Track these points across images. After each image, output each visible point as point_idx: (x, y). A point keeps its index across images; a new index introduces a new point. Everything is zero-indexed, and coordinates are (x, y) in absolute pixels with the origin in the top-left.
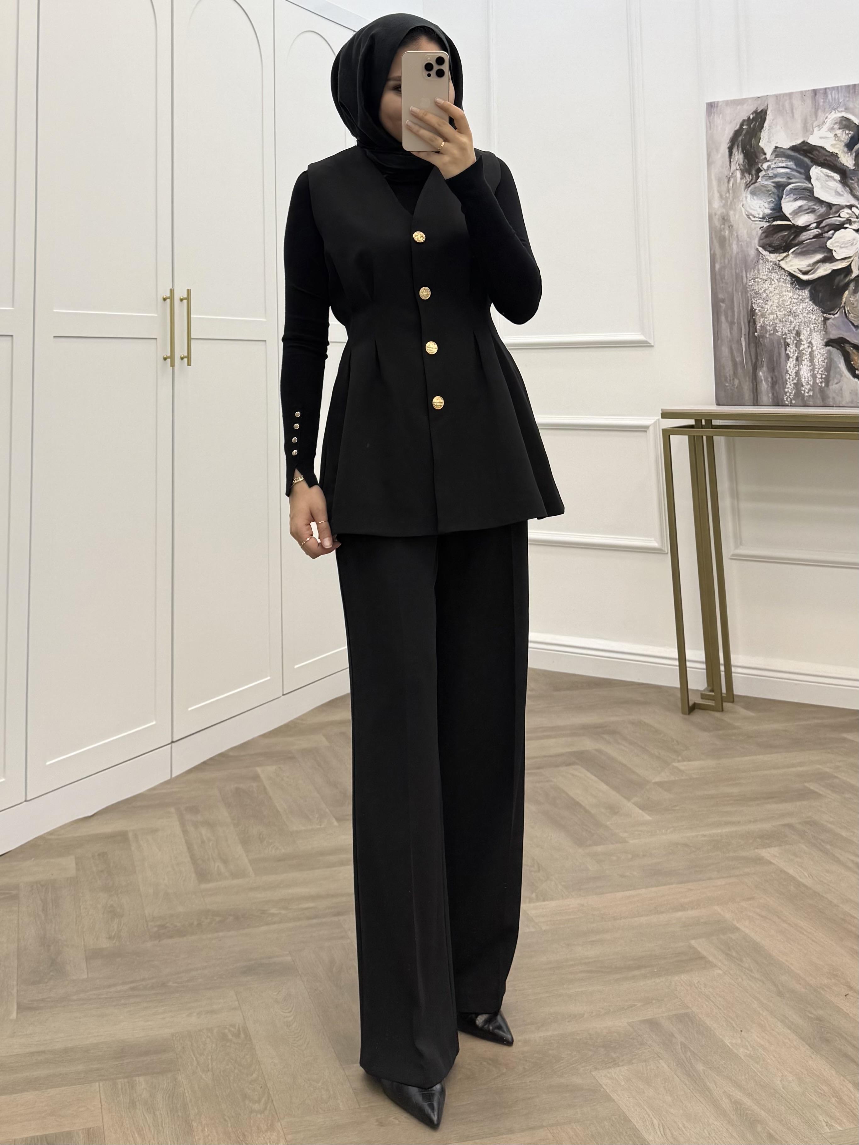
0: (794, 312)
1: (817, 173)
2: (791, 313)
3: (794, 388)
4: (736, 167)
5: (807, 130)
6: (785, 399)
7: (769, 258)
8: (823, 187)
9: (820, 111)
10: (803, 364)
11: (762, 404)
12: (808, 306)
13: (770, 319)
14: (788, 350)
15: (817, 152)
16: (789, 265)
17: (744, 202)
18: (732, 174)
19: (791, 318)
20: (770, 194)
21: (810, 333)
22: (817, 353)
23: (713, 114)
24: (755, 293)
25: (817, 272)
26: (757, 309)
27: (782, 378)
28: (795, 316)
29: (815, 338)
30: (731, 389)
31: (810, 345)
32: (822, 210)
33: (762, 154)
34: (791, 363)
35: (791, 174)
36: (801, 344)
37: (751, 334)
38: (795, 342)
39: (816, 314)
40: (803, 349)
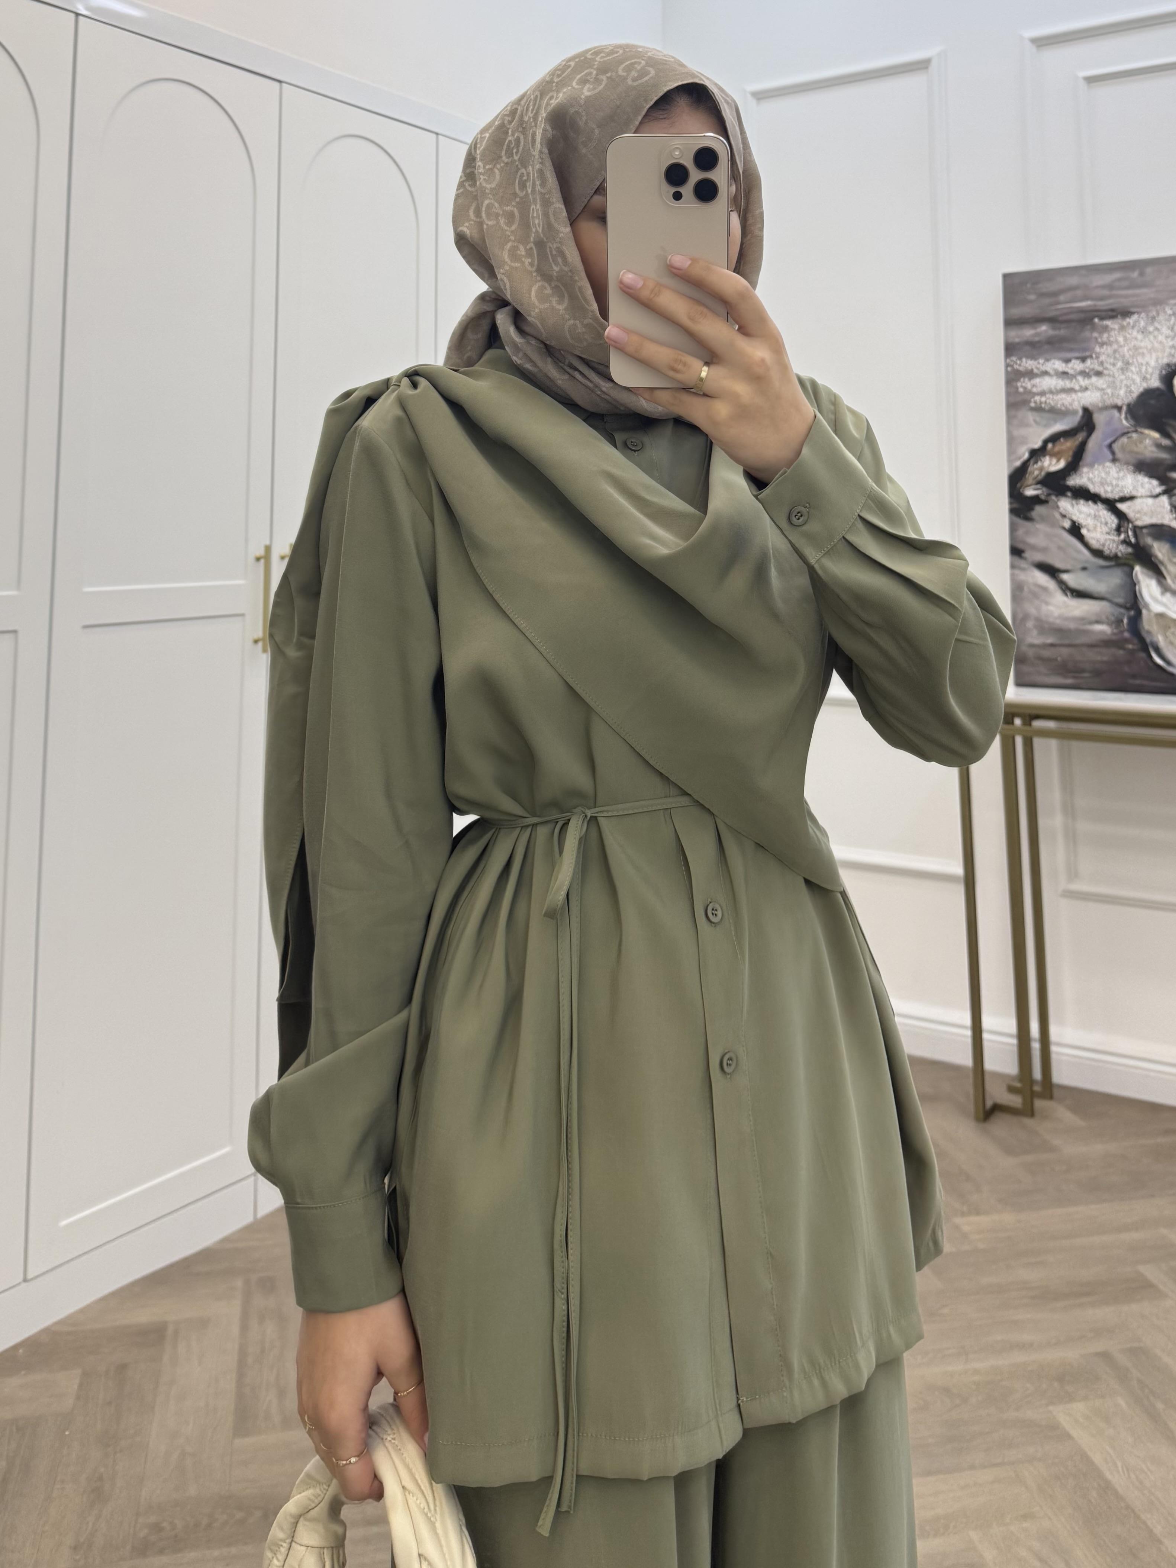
0: (1128, 368)
2: (1126, 364)
12: (1137, 387)
13: (1117, 338)
14: (1076, 361)
19: (1120, 364)
22: (1074, 397)
24: (1154, 316)
26: (1131, 320)
27: (1040, 354)
28: (1123, 370)
29: (1094, 395)
30: (1023, 292)
31: (1084, 389)
37: (1095, 313)
38: (1087, 371)
39: (1126, 395)
40: (1078, 380)
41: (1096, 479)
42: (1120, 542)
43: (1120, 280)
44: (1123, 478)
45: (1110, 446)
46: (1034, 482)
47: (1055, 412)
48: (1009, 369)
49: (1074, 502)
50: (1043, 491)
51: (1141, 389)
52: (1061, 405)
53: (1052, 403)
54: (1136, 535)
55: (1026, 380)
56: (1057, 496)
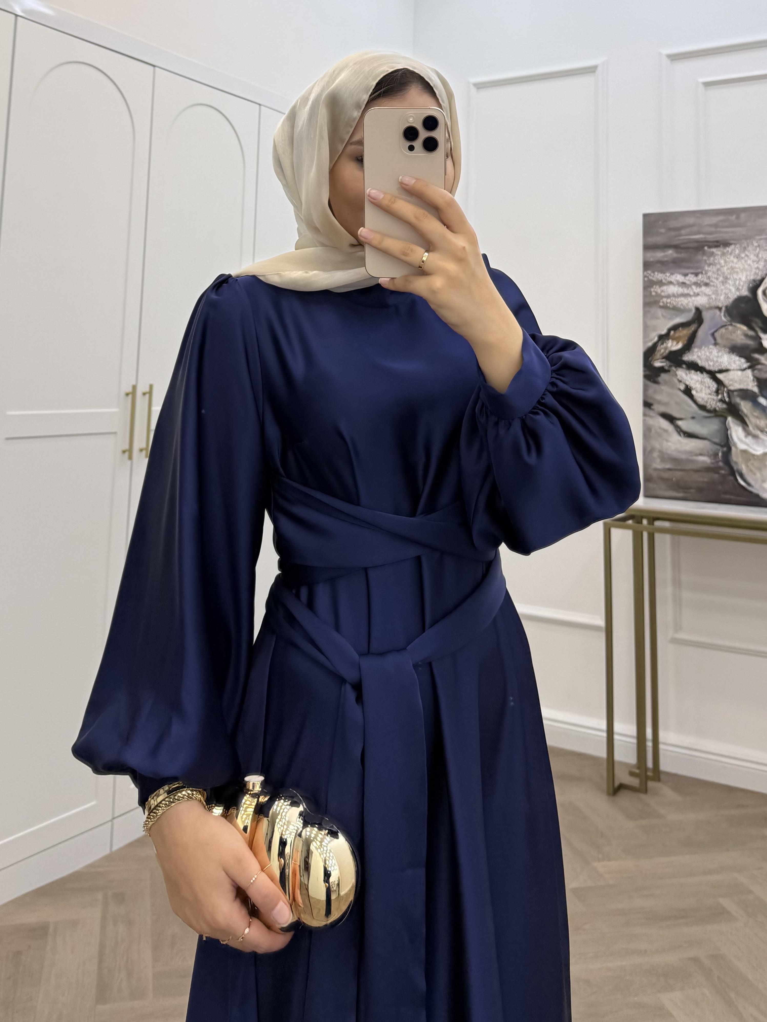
0: (727, 282)
2: (726, 279)
12: (732, 294)
13: (720, 260)
14: (691, 275)
24: (745, 247)
26: (729, 249)
27: (667, 270)
28: (723, 283)
29: (703, 299)
37: (705, 244)
38: (699, 282)
39: (725, 300)
40: (692, 288)
41: (703, 356)
42: (718, 400)
43: (722, 221)
44: (721, 357)
45: (713, 335)
46: (661, 357)
47: (677, 310)
48: (646, 279)
49: (687, 372)
50: (666, 364)
51: (735, 296)
52: (680, 305)
53: (674, 303)
54: (729, 396)
55: (657, 287)
56: (676, 367)
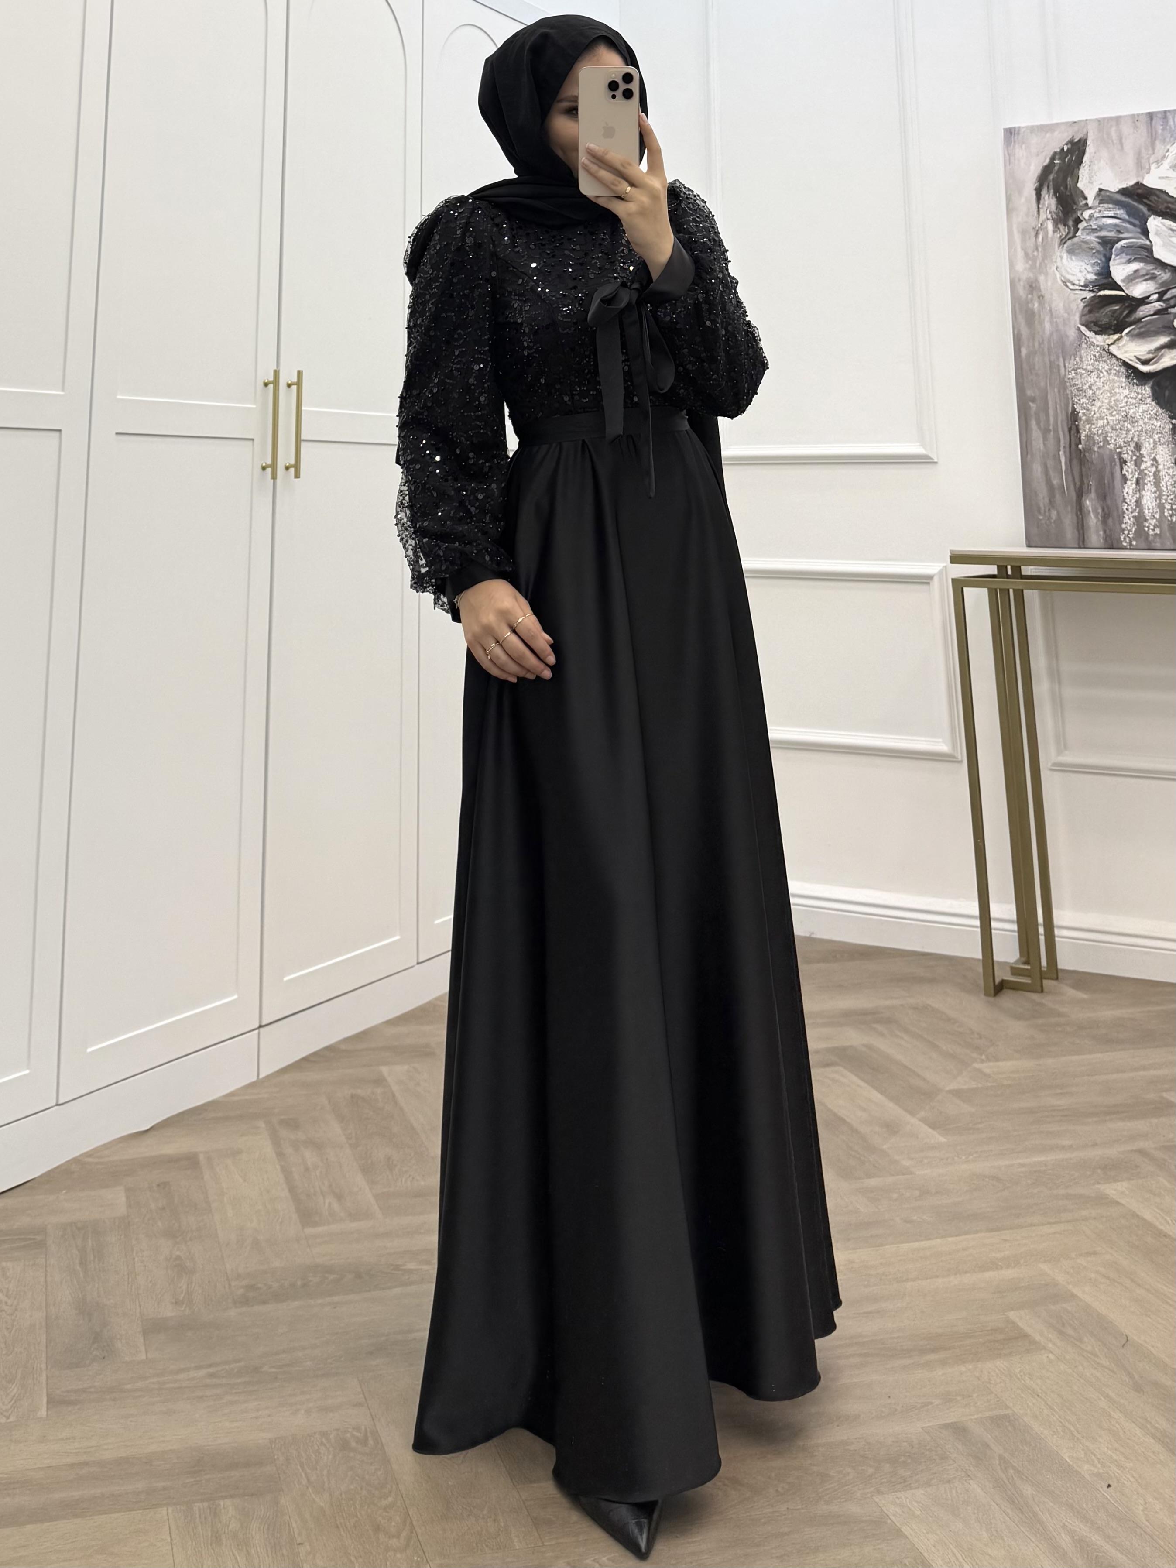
0: (1131, 417)
1: (1157, 226)
2: (1128, 418)
3: (1134, 524)
4: (1047, 216)
5: (1141, 167)
6: (1122, 540)
7: (1095, 342)
8: (1167, 245)
9: (1157, 142)
10: (1146, 489)
11: (1089, 546)
12: (1151, 409)
13: (1098, 426)
14: (1124, 470)
15: (1156, 198)
16: (1123, 351)
17: (1059, 264)
18: (1041, 225)
19: (1127, 425)
20: (1094, 253)
21: (1154, 446)
22: (1164, 473)
23: (1013, 143)
24: (1077, 389)
25: (1161, 361)
26: (1081, 412)
27: (1117, 508)
28: (1134, 422)
29: (1161, 453)
30: (1046, 523)
31: (1155, 463)
32: (1166, 276)
33: (1082, 199)
34: (1128, 488)
35: (1122, 226)
36: (1143, 461)
37: (1073, 446)
38: (1135, 458)
39: (1161, 419)
40: (1145, 468)
43: (1038, 423)
51: (1154, 404)
55: (1146, 524)
